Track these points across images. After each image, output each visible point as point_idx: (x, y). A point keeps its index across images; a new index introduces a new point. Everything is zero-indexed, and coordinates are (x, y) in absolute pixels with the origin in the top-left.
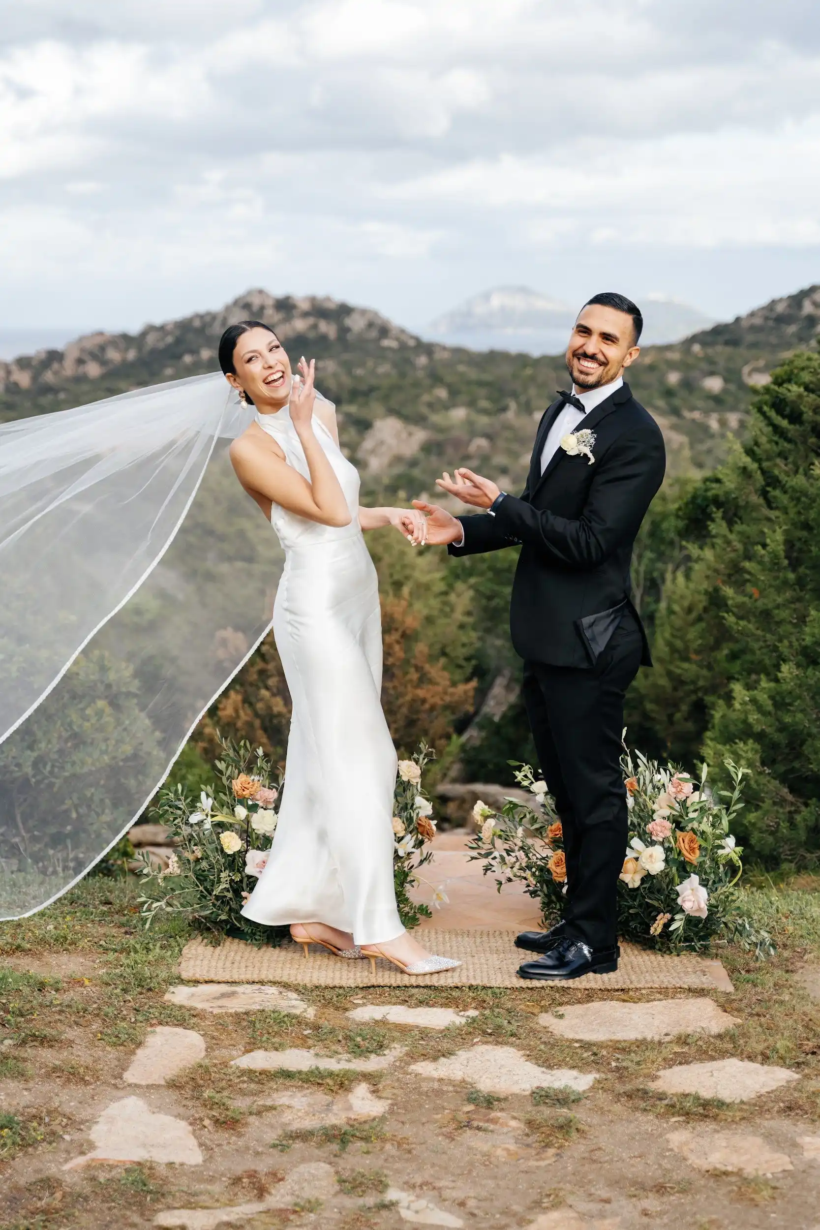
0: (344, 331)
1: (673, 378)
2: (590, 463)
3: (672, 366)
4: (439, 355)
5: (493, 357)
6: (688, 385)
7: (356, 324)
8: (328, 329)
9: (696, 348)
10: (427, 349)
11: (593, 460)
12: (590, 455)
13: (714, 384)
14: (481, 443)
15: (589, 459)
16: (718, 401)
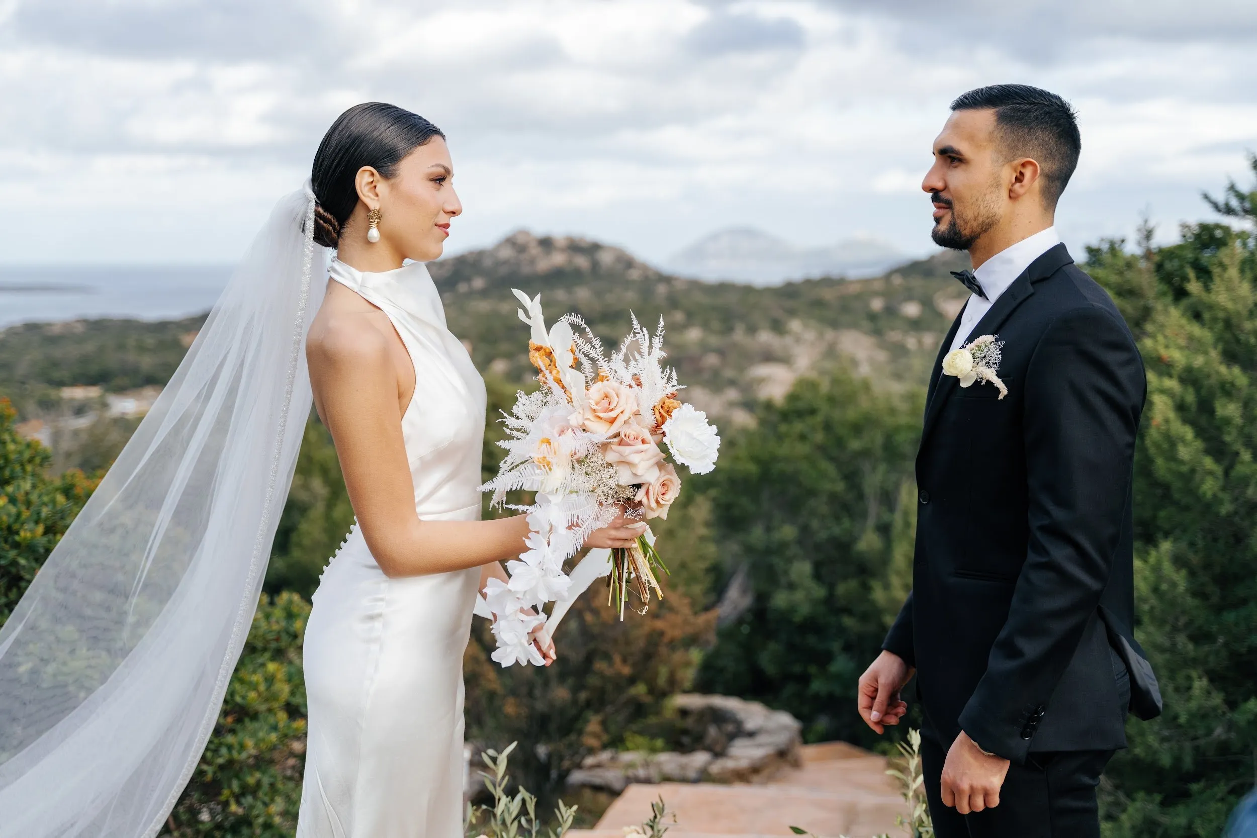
0: (595, 265)
1: (877, 304)
2: (1001, 397)
3: (876, 294)
4: (679, 286)
5: (722, 288)
6: (891, 311)
7: (606, 258)
8: (582, 262)
9: (897, 280)
10: (667, 279)
11: (1004, 391)
12: (999, 383)
13: (912, 309)
14: (712, 360)
15: (998, 391)
16: (916, 325)
